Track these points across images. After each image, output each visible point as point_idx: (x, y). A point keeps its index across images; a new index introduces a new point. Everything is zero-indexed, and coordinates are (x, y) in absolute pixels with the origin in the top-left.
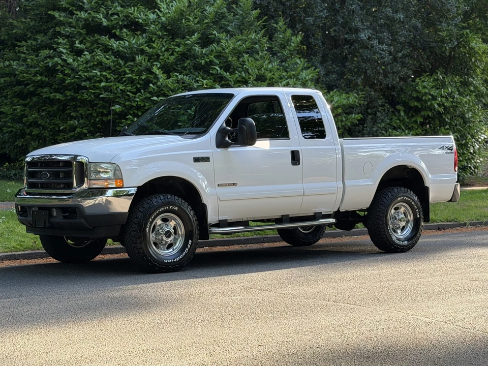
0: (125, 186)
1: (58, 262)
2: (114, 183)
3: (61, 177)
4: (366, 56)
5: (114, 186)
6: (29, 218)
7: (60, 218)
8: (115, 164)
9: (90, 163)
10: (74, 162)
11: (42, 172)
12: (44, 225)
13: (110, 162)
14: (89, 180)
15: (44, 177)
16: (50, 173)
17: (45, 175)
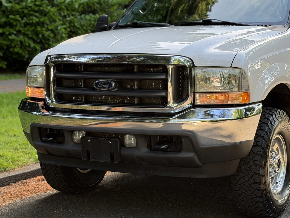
0: (251, 102)
2: (240, 98)
3: (136, 88)
5: (238, 102)
6: (68, 147)
7: (144, 151)
8: (241, 69)
9: (196, 66)
10: (171, 67)
11: (96, 79)
12: (109, 160)
13: (231, 67)
14: (194, 93)
15: (101, 88)
16: (115, 82)
17: (104, 84)
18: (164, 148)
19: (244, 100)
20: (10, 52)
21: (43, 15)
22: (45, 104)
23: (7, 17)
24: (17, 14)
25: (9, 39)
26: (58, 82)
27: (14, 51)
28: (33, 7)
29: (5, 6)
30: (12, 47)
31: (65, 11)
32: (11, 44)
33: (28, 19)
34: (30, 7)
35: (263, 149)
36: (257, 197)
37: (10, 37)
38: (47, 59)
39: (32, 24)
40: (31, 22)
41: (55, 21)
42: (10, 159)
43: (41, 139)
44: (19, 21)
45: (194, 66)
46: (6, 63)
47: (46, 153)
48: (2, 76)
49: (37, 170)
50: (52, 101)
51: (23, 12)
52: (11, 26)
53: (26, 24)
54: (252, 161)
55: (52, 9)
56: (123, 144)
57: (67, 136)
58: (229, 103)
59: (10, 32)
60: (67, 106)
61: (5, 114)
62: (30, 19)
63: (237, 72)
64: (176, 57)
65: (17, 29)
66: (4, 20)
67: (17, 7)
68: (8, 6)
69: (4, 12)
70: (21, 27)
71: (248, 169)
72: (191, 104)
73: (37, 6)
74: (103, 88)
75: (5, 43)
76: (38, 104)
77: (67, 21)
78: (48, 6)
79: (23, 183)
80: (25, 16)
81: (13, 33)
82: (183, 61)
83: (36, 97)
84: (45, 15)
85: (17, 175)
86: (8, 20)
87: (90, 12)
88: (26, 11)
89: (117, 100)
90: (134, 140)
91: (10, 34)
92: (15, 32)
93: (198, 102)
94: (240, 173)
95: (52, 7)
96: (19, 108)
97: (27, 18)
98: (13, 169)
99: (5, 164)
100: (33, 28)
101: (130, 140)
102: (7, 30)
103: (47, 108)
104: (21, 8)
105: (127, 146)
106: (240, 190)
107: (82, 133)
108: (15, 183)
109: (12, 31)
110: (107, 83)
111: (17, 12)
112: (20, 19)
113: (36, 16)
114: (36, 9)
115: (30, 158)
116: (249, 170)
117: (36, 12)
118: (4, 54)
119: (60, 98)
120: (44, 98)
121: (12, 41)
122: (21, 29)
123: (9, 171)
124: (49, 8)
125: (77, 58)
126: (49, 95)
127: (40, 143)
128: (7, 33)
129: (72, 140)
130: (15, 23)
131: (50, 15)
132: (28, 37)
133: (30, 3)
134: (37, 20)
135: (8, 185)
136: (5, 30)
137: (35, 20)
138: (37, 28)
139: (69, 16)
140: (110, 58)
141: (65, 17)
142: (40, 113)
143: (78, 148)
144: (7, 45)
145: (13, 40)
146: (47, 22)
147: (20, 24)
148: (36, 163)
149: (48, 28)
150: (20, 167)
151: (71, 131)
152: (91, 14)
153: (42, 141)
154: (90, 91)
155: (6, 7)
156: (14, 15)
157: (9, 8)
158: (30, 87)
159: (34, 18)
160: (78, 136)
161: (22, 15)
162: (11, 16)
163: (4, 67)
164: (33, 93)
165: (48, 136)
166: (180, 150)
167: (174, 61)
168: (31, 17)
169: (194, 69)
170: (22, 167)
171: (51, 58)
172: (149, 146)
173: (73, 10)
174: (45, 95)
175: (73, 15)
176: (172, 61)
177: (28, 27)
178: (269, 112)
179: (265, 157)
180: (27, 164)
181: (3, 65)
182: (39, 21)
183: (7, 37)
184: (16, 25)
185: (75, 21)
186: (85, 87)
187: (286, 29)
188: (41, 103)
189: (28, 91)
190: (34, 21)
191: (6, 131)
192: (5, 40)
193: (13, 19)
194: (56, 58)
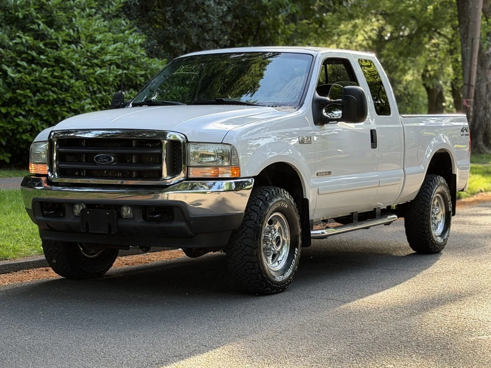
0: (242, 176)
1: (61, 277)
2: (230, 172)
3: (134, 162)
4: (192, 20)
5: (228, 176)
6: (68, 219)
7: (139, 221)
8: (231, 145)
9: (189, 142)
10: (166, 142)
11: (97, 154)
12: (107, 231)
13: (222, 143)
14: (187, 167)
15: (101, 162)
16: (114, 156)
17: (104, 158)
18: (157, 217)
19: (233, 174)
20: (16, 139)
21: (63, 90)
22: (48, 179)
23: (14, 92)
24: (28, 89)
25: (14, 121)
26: (61, 157)
27: (22, 138)
28: (50, 78)
29: (11, 77)
30: (19, 132)
31: (95, 85)
32: (17, 129)
33: (42, 96)
34: (46, 78)
35: (256, 223)
36: (249, 269)
37: (17, 120)
38: (50, 135)
39: (47, 103)
40: (46, 98)
41: (80, 98)
42: (11, 248)
43: (42, 213)
44: (29, 97)
45: (188, 142)
46: (10, 155)
47: (48, 228)
48: (5, 173)
49: (41, 261)
50: (55, 176)
51: (36, 85)
52: (19, 104)
53: (39, 102)
54: (244, 234)
55: (77, 84)
56: (120, 216)
57: (67, 209)
58: (220, 176)
59: (16, 112)
60: (66, 180)
61: (7, 210)
62: (45, 96)
63: (228, 148)
64: (172, 133)
65: (27, 109)
66: (8, 95)
67: (28, 78)
68: (15, 77)
69: (9, 85)
70: (32, 105)
71: (241, 241)
72: (184, 177)
73: (55, 77)
74: (103, 162)
75: (10, 127)
76: (40, 179)
77: (96, 98)
78: (71, 78)
79: (25, 272)
80: (38, 91)
81: (21, 114)
82: (179, 137)
83: (39, 173)
84: (67, 90)
85: (19, 264)
86: (15, 95)
87: (131, 87)
88: (40, 84)
89: (117, 175)
90: (130, 212)
91: (17, 115)
92: (24, 113)
93: (191, 175)
94: (234, 246)
95: (77, 80)
96: (21, 185)
97: (41, 94)
98: (14, 259)
99: (5, 253)
100: (49, 107)
101: (127, 212)
102: (13, 110)
103: (49, 182)
104: (32, 80)
105: (124, 217)
106: (234, 262)
107: (82, 205)
108: (16, 272)
109: (19, 111)
110: (107, 157)
111: (28, 86)
112: (30, 95)
113: (54, 92)
114: (54, 81)
115: (33, 250)
116: (242, 243)
117: (54, 85)
118: (8, 142)
119: (62, 173)
120: (46, 173)
121: (19, 124)
122: (32, 108)
123: (9, 260)
124: (73, 81)
125: (85, 133)
126: (51, 170)
127: (41, 218)
128: (13, 114)
129: (73, 213)
130: (23, 101)
131: (74, 90)
132: (42, 120)
133: (45, 74)
134: (55, 96)
135: (8, 273)
136: (10, 110)
137: (53, 96)
138: (56, 108)
139: (100, 92)
140: (118, 133)
141: (95, 93)
142: (42, 188)
143: (78, 221)
144: (12, 130)
145: (22, 122)
146: (70, 100)
147: (31, 101)
148: (40, 255)
149: (70, 108)
150: (22, 257)
151: (72, 204)
152: (132, 90)
153: (44, 216)
154: (92, 165)
155: (13, 79)
156: (23, 89)
157: (16, 80)
158: (33, 163)
159: (51, 94)
160: (78, 209)
161: (34, 89)
162: (18, 91)
163: (8, 161)
164: (36, 169)
165: (49, 210)
166: (172, 220)
167: (170, 136)
168: (47, 93)
169: (187, 145)
170: (24, 257)
171: (55, 134)
172: (144, 217)
173: (106, 84)
174: (48, 170)
175: (105, 91)
176: (167, 137)
177: (43, 106)
178: (266, 190)
179: (258, 231)
180: (29, 255)
181: (6, 157)
182: (59, 98)
183: (12, 119)
184: (26, 103)
185: (108, 99)
186: (87, 161)
187: (296, 110)
188: (44, 179)
189: (31, 167)
190: (51, 98)
191: (7, 225)
192: (9, 123)
193: (21, 95)
194: (62, 133)
